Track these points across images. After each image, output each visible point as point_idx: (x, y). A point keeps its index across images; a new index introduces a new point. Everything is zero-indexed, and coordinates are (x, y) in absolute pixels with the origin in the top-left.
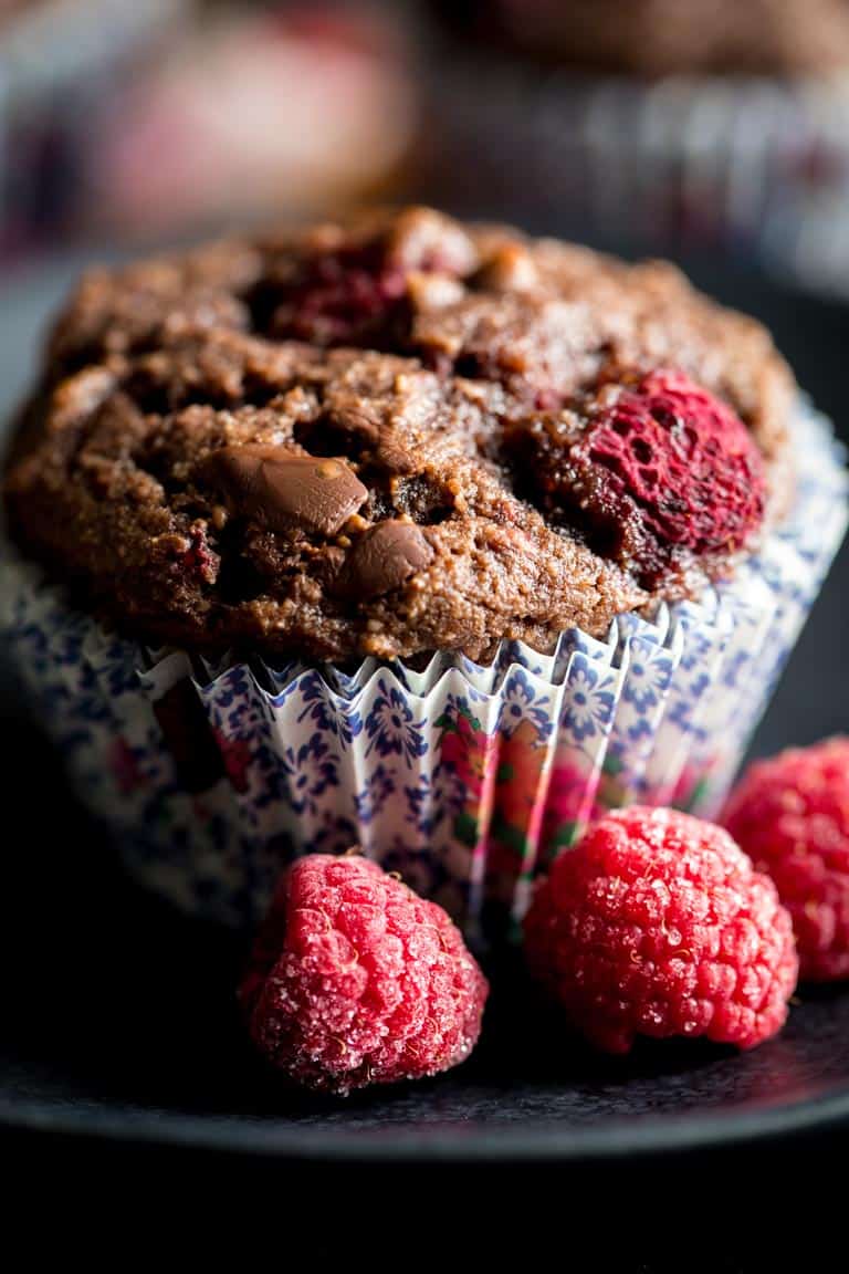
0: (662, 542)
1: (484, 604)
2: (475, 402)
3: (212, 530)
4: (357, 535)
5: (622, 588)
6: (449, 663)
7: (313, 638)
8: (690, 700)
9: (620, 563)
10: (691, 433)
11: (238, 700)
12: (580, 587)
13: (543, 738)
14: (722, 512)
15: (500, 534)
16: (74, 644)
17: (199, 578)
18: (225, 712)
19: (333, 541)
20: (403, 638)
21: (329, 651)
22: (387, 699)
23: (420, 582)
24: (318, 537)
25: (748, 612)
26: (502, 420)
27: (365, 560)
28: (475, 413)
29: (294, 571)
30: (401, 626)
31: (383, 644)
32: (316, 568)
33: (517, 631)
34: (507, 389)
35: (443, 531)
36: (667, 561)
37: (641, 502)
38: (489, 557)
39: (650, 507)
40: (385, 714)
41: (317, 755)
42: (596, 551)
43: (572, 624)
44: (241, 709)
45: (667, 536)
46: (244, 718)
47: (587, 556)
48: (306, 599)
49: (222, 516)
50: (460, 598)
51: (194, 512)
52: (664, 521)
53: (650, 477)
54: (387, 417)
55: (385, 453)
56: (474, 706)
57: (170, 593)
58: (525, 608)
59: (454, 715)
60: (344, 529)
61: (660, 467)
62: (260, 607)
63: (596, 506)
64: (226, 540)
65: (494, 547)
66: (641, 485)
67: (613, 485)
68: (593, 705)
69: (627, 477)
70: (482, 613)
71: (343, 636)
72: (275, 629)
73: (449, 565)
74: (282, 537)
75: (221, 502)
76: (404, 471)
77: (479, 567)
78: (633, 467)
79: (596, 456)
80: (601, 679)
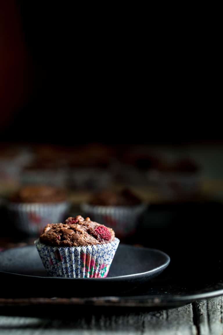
0: (101, 238)
1: (85, 241)
2: (84, 227)
3: (60, 235)
4: (73, 235)
5: (97, 242)
6: (82, 246)
7: (69, 244)
8: (104, 254)
9: (97, 240)
10: (104, 229)
11: (62, 251)
12: (94, 241)
13: (90, 255)
14: (107, 236)
15: (86, 235)
16: (47, 248)
17: (59, 239)
18: (61, 252)
19: (71, 235)
20: (77, 244)
21: (71, 245)
22: (76, 250)
23: (79, 238)
24: (70, 235)
25: (109, 246)
26: (87, 229)
27: (74, 237)
28: (84, 228)
29: (67, 238)
30: (77, 242)
31: (75, 244)
32: (69, 237)
33: (88, 244)
34: (87, 227)
35: (81, 235)
36: (102, 240)
37: (99, 234)
38: (85, 237)
39: (100, 235)
40: (75, 252)
41: (69, 257)
42: (95, 238)
43: (93, 244)
44: (62, 252)
45: (102, 238)
46: (63, 253)
47: (94, 238)
48: (69, 240)
49: (61, 234)
50: (82, 240)
51: (58, 234)
52: (101, 236)
53: (100, 232)
54: (76, 227)
55: (76, 229)
56: (84, 250)
57: (56, 241)
58: (88, 242)
59: (82, 252)
60: (72, 234)
61: (101, 231)
62: (64, 241)
63: (95, 234)
64: (61, 236)
65: (86, 236)
66: (99, 233)
67: (97, 233)
68: (95, 252)
69: (98, 232)
70: (84, 242)
71: (72, 244)
72: (66, 243)
73: (81, 237)
74: (66, 235)
75: (61, 233)
76: (78, 230)
77: (84, 238)
78: (99, 231)
79: (95, 230)
80: (95, 249)
